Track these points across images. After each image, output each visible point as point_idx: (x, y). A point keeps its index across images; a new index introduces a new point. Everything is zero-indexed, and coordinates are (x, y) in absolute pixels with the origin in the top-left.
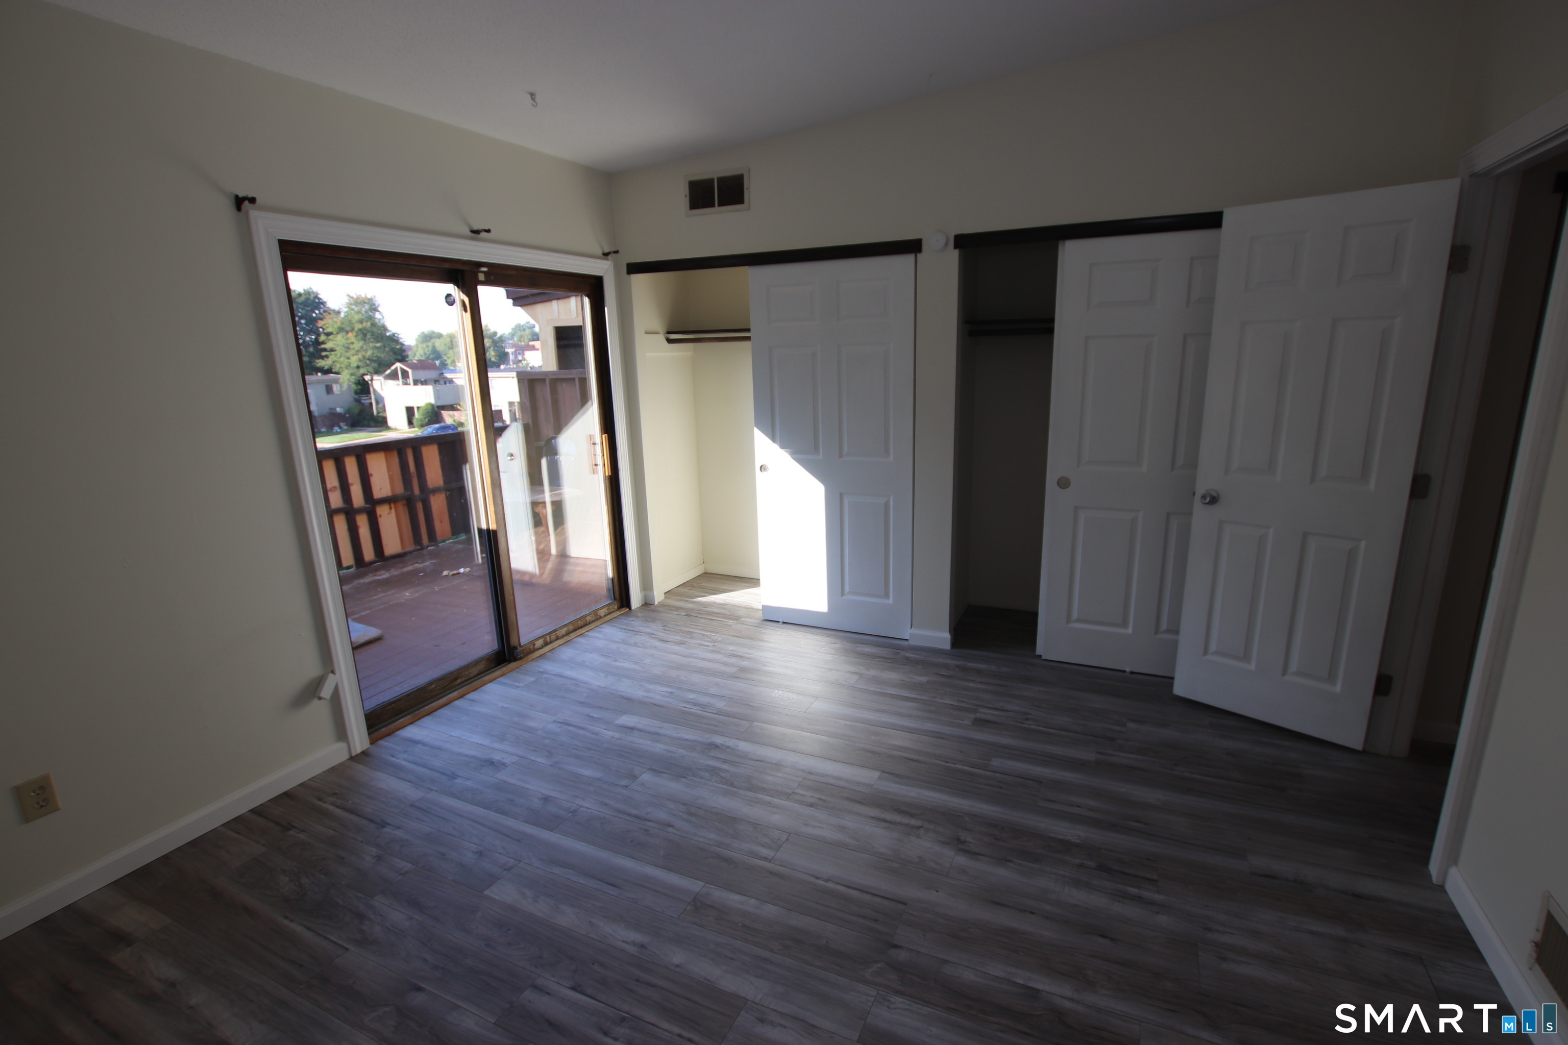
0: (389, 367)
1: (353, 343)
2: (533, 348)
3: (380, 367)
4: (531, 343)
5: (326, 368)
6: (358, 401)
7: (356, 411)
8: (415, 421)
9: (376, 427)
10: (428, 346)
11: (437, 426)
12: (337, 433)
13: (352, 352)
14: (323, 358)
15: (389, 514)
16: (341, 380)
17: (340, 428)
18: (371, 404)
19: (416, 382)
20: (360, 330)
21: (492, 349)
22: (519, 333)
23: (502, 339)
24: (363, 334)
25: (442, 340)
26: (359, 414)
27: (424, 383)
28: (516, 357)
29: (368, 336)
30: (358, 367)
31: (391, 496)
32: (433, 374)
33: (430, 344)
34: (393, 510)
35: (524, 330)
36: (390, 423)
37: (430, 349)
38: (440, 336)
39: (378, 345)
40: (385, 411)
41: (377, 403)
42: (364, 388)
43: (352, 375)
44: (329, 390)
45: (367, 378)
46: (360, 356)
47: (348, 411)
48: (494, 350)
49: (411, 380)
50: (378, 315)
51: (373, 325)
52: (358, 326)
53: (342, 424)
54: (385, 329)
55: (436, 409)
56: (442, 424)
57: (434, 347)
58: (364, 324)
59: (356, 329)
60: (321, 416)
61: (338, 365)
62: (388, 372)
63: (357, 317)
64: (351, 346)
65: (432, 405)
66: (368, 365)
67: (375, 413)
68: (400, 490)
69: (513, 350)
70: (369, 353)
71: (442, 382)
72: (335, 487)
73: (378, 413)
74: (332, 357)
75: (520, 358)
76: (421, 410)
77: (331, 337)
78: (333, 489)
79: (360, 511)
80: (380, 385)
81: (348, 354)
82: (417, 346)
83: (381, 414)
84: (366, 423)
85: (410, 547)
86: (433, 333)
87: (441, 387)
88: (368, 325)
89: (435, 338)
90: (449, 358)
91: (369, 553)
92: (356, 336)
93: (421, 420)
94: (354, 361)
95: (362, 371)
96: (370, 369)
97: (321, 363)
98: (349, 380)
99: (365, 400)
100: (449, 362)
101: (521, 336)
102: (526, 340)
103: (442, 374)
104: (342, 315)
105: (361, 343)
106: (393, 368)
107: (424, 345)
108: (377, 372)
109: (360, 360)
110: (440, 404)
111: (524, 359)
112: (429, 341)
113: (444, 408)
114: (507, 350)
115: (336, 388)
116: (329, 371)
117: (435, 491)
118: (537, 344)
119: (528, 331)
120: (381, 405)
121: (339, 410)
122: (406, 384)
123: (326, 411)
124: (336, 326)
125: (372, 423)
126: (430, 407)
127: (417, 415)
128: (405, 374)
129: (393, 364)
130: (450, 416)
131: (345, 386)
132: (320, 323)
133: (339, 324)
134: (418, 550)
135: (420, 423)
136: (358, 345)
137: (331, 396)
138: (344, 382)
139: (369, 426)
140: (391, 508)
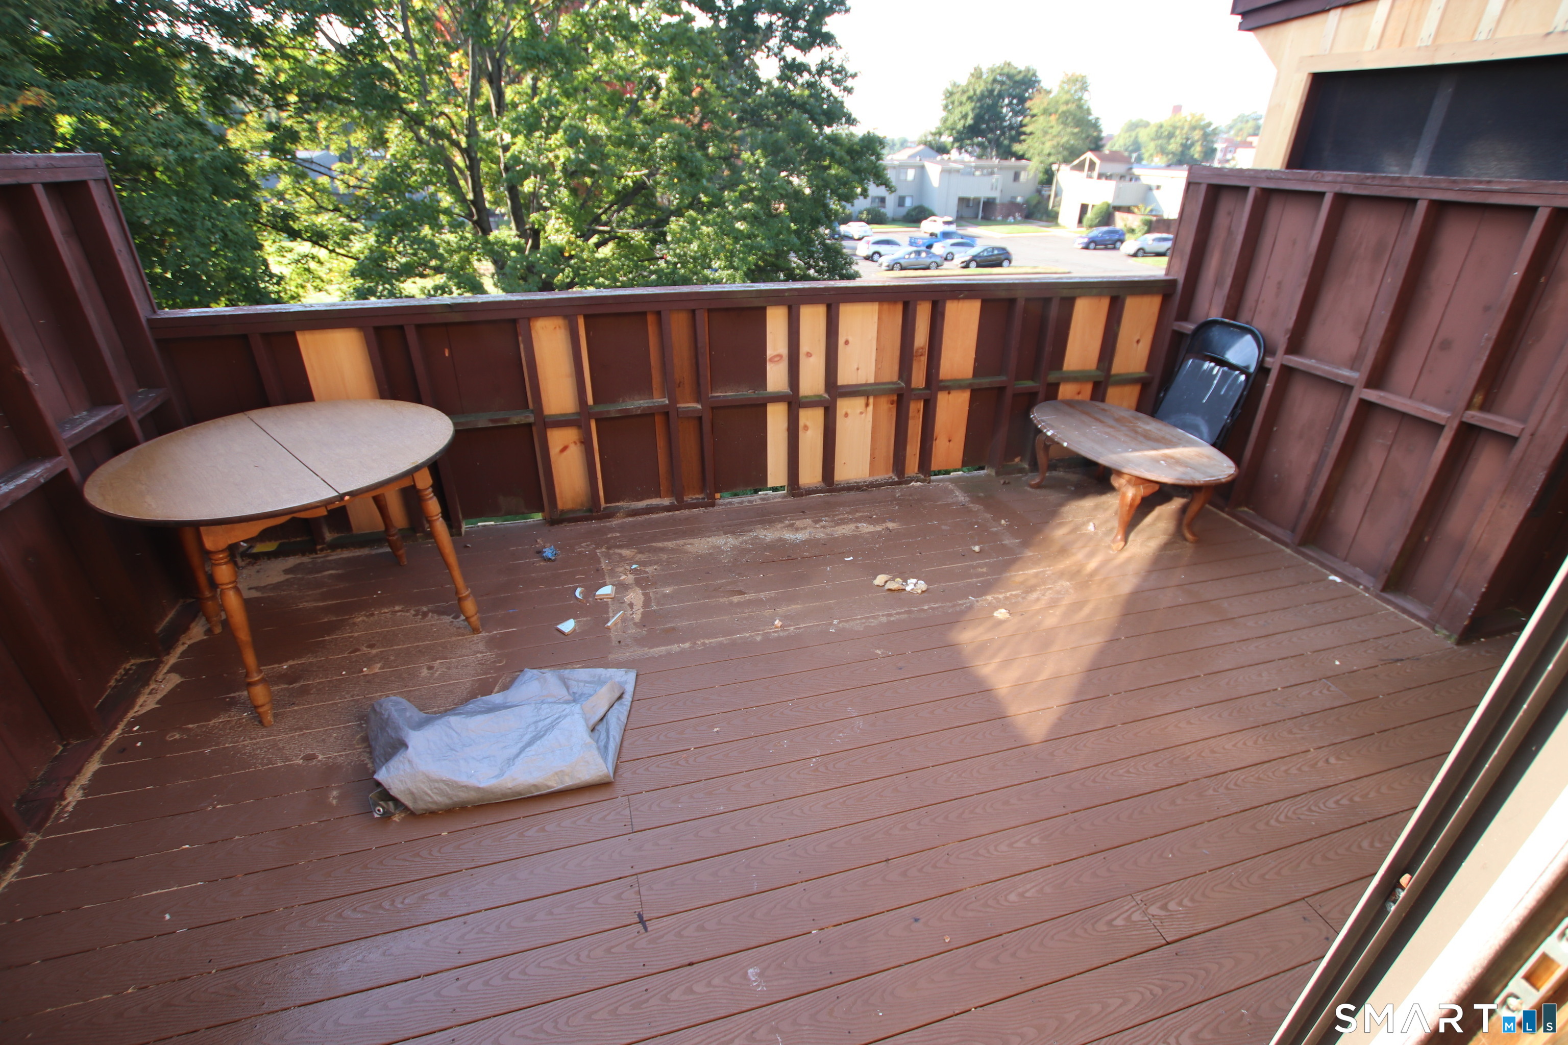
0: (1079, 156)
1: (1052, 127)
2: (1249, 145)
3: (1070, 155)
4: (1250, 139)
5: (1021, 153)
6: (1039, 192)
7: (1034, 202)
8: (1085, 221)
9: (1047, 221)
10: (1130, 136)
11: (1105, 229)
12: (1010, 224)
13: (1048, 137)
14: (1020, 142)
15: (861, 413)
16: (1029, 168)
17: (1015, 218)
18: (1049, 196)
19: (1100, 176)
20: (1064, 112)
21: (1200, 143)
22: (1239, 126)
23: (1215, 132)
24: (1064, 118)
25: (1148, 129)
26: (1036, 206)
27: (1108, 177)
28: (1225, 155)
29: (1069, 120)
30: (1049, 155)
31: (875, 384)
32: (1120, 168)
33: (1134, 134)
34: (871, 408)
35: (1247, 121)
36: (1060, 220)
37: (1132, 139)
38: (1147, 125)
39: (1076, 130)
40: (1059, 205)
41: (1056, 195)
42: (1049, 177)
43: (1041, 162)
44: (1016, 177)
45: (1055, 167)
46: (1055, 142)
47: (1027, 202)
48: (1202, 145)
49: (1095, 174)
50: (1086, 96)
51: (1080, 107)
52: (1063, 108)
53: (1017, 215)
54: (1089, 112)
55: (1111, 210)
56: (1111, 228)
57: (1136, 137)
58: (1069, 106)
59: (1060, 111)
60: (1002, 205)
61: (1032, 151)
62: (1076, 162)
63: (1065, 97)
64: (1050, 131)
65: (1109, 205)
66: (1059, 153)
67: (1050, 207)
68: (891, 374)
69: (1224, 145)
70: (1064, 139)
71: (1128, 178)
72: (780, 356)
73: (1053, 206)
74: (1029, 140)
75: (1229, 156)
76: (1095, 209)
77: (1034, 119)
78: (777, 359)
79: (812, 403)
80: (1065, 175)
81: (1043, 139)
82: (1119, 136)
83: (1055, 209)
84: (1039, 216)
85: (885, 474)
86: (1141, 121)
87: (1126, 184)
88: (1072, 107)
89: (1141, 126)
90: (1147, 151)
91: (810, 474)
92: (1058, 119)
93: (1092, 220)
94: (1048, 147)
95: (1052, 159)
96: (1060, 158)
97: (1017, 148)
98: (1037, 169)
99: (1045, 193)
100: (1146, 156)
101: (1241, 130)
102: (1245, 134)
103: (1131, 169)
104: (1051, 96)
105: (1061, 127)
106: (1082, 158)
107: (1127, 135)
108: (1066, 161)
109: (1054, 147)
110: (1117, 204)
111: (1233, 159)
112: (1133, 130)
113: (1118, 209)
114: (1216, 146)
115: (1023, 176)
116: (1020, 157)
117: (950, 386)
118: (1254, 140)
119: (1251, 124)
120: (1058, 199)
121: (1019, 200)
122: (1090, 177)
123: (1007, 199)
124: (1042, 107)
125: (1044, 218)
126: (1105, 207)
127: (1090, 214)
128: (1092, 165)
129: (1084, 153)
130: (1123, 219)
131: (1032, 173)
132: (1028, 104)
133: (1045, 105)
134: (893, 483)
135: (1089, 223)
136: (1058, 128)
137: (1016, 184)
138: (1031, 170)
139: (1040, 220)
140: (867, 405)
